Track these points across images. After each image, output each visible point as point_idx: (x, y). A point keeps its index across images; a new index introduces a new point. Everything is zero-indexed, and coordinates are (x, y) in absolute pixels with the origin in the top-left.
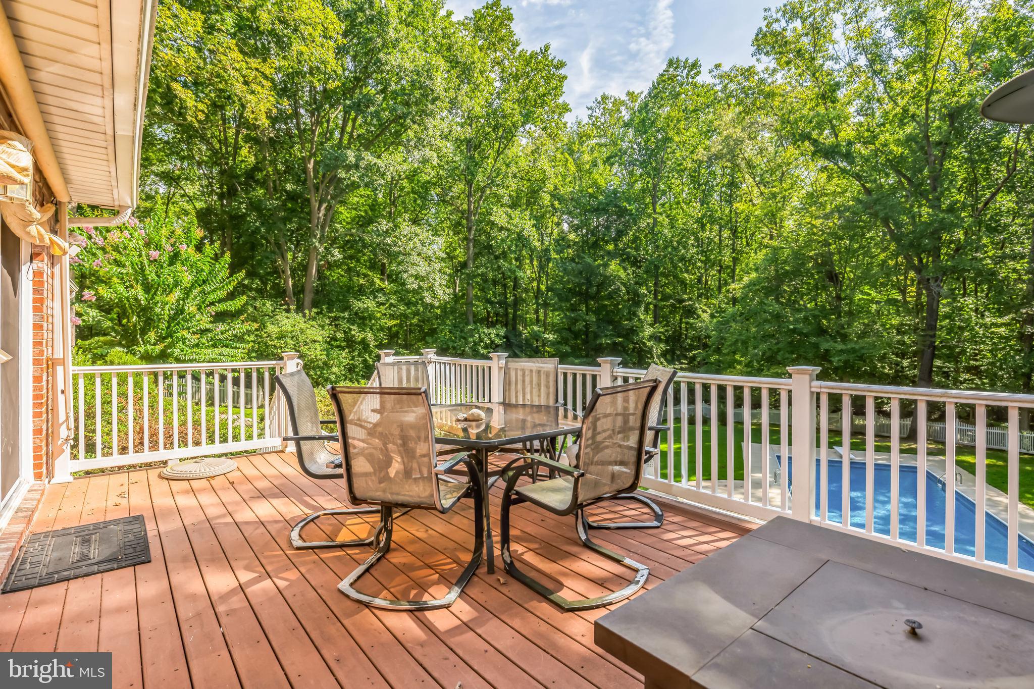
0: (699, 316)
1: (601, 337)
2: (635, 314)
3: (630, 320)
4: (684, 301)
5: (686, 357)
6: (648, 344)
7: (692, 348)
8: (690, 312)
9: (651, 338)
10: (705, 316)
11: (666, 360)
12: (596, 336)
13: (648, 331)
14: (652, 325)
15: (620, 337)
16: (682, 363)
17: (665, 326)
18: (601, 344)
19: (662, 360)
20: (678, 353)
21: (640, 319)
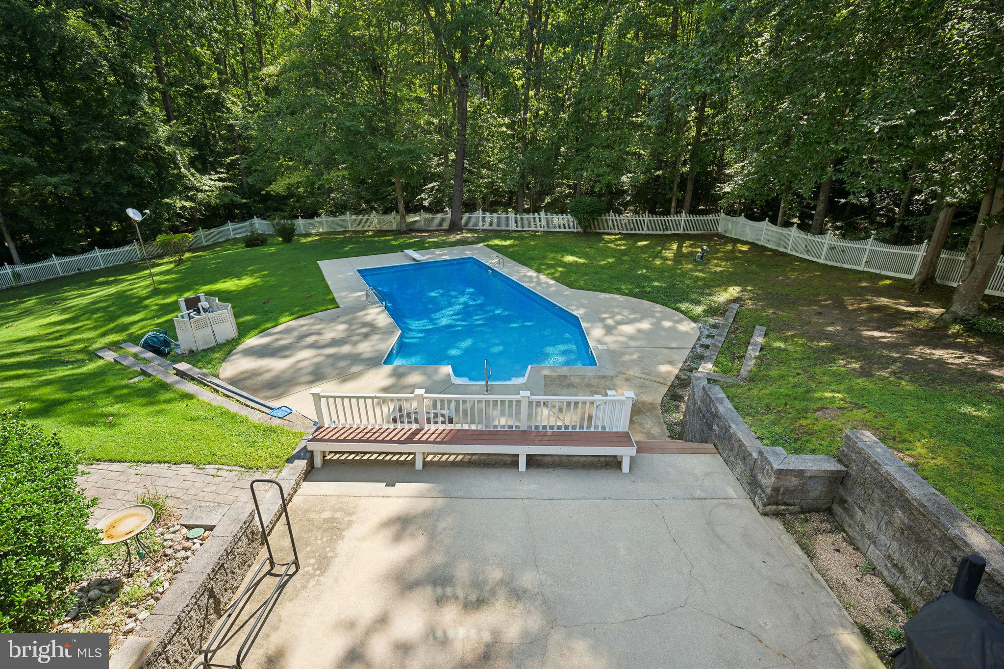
0: (229, 111)
1: (87, 141)
2: (134, 103)
3: (130, 113)
4: (205, 87)
5: (221, 165)
6: (167, 149)
7: (228, 153)
8: (217, 104)
9: (169, 140)
10: (236, 109)
11: (198, 170)
12: (78, 140)
13: (163, 131)
14: (167, 121)
15: (120, 139)
16: (218, 173)
17: (186, 124)
18: (89, 151)
19: (193, 170)
20: (211, 159)
21: (145, 113)
